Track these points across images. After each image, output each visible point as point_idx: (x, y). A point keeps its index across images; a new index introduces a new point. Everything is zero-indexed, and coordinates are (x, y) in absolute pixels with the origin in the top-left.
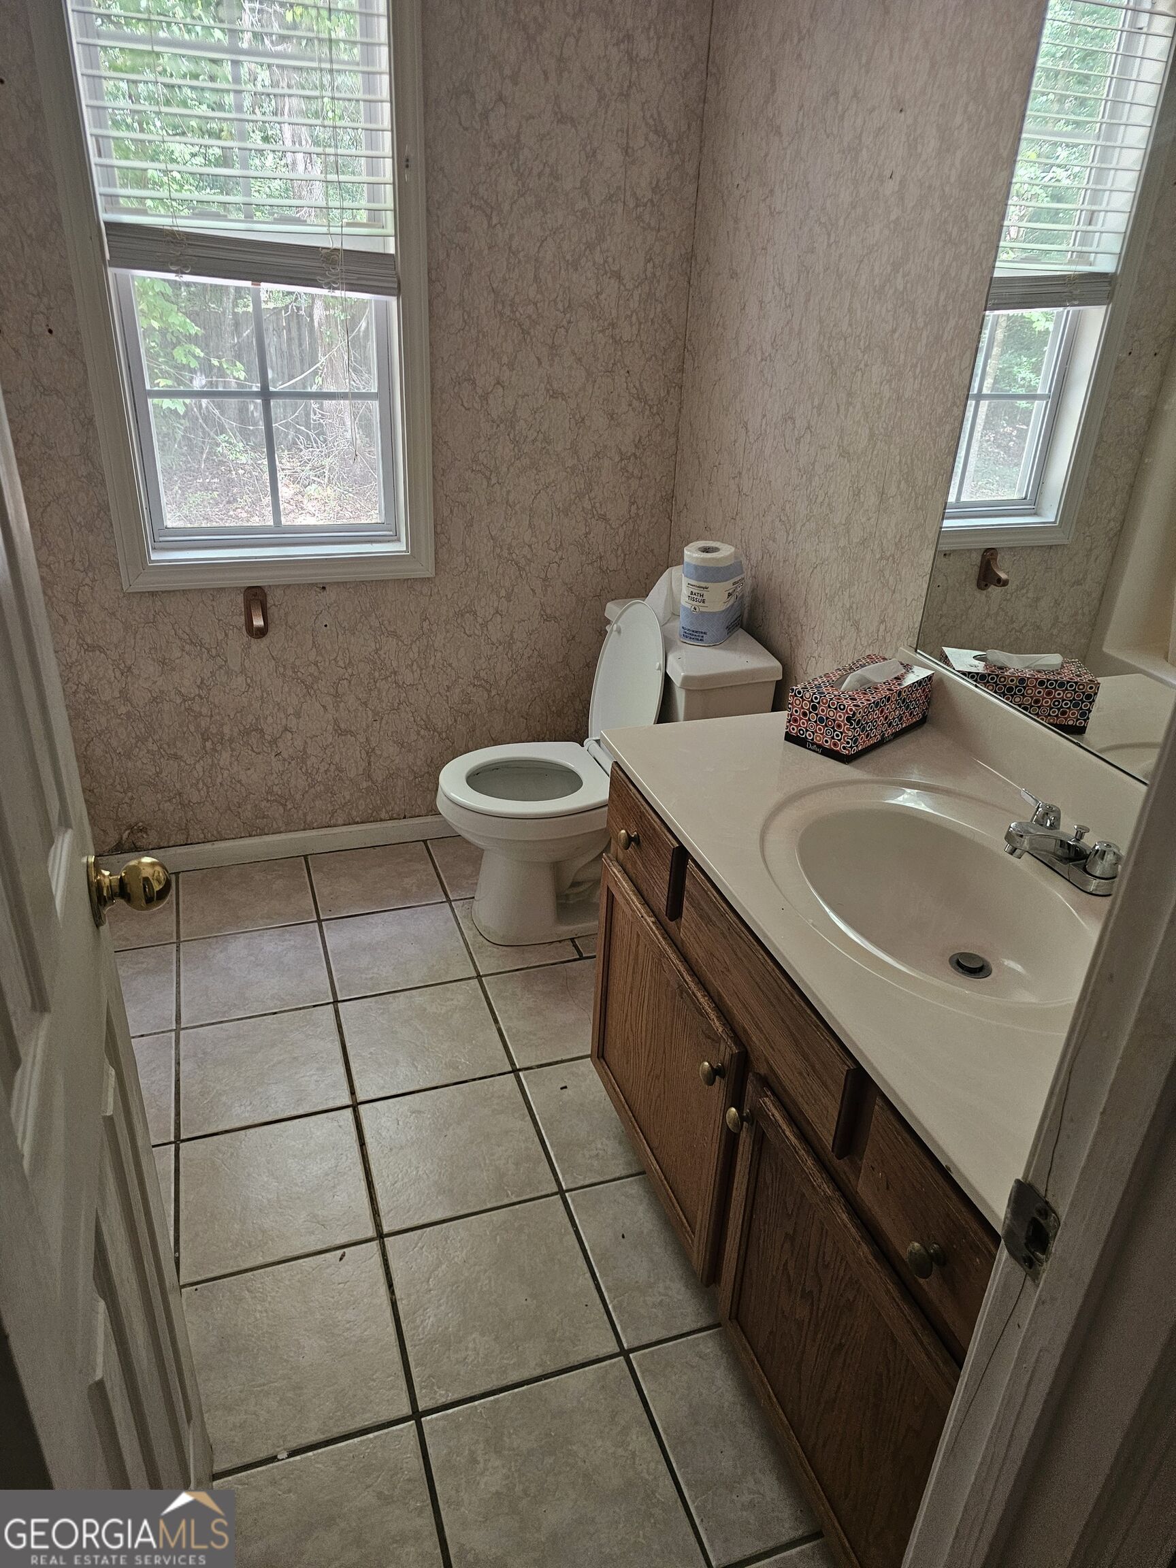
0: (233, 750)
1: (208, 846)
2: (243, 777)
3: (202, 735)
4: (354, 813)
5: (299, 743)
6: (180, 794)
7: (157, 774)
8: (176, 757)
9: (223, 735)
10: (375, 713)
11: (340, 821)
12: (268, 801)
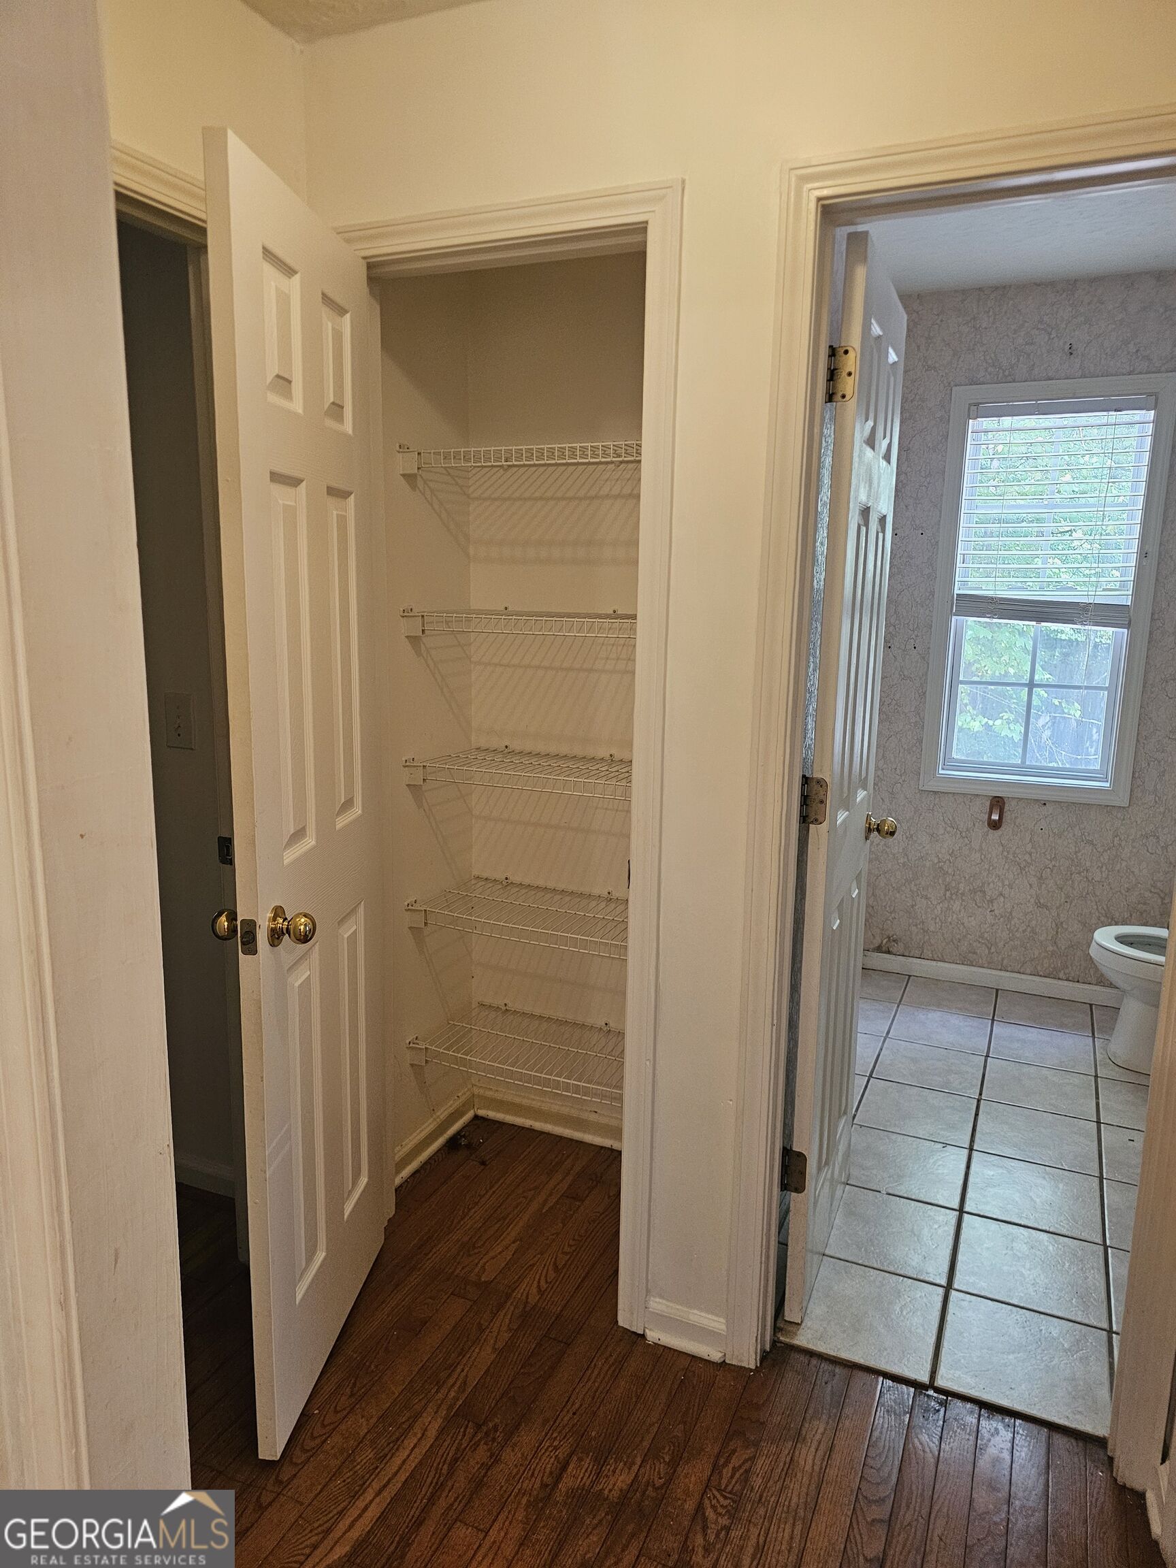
0: (963, 900)
1: (934, 963)
2: (966, 920)
3: (946, 886)
4: (1039, 968)
5: (1008, 905)
6: (923, 923)
7: (913, 906)
8: (927, 898)
9: (958, 890)
10: (1068, 897)
11: (1028, 971)
12: (979, 942)
